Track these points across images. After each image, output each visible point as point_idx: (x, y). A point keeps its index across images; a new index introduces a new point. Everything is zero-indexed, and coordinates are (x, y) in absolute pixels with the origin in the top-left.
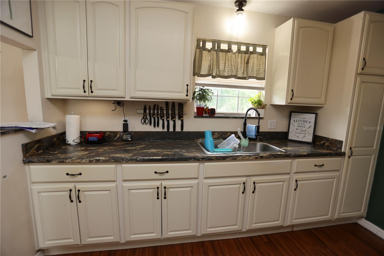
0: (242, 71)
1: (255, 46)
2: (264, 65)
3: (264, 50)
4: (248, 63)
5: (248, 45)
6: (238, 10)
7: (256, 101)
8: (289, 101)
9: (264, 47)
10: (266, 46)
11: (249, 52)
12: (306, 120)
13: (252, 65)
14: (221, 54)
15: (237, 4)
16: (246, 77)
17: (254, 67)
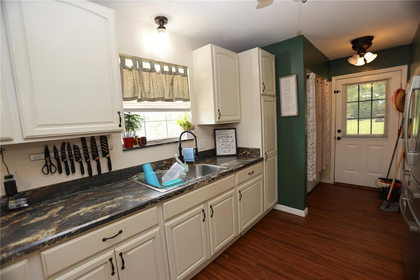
0: (168, 93)
1: (176, 66)
2: (187, 86)
3: (185, 71)
4: (172, 84)
5: (170, 65)
6: (159, 27)
7: (184, 123)
8: (218, 120)
9: (185, 68)
10: (187, 67)
11: (173, 73)
12: (228, 135)
13: (177, 86)
14: (144, 73)
15: (158, 20)
16: (173, 99)
17: (179, 88)
